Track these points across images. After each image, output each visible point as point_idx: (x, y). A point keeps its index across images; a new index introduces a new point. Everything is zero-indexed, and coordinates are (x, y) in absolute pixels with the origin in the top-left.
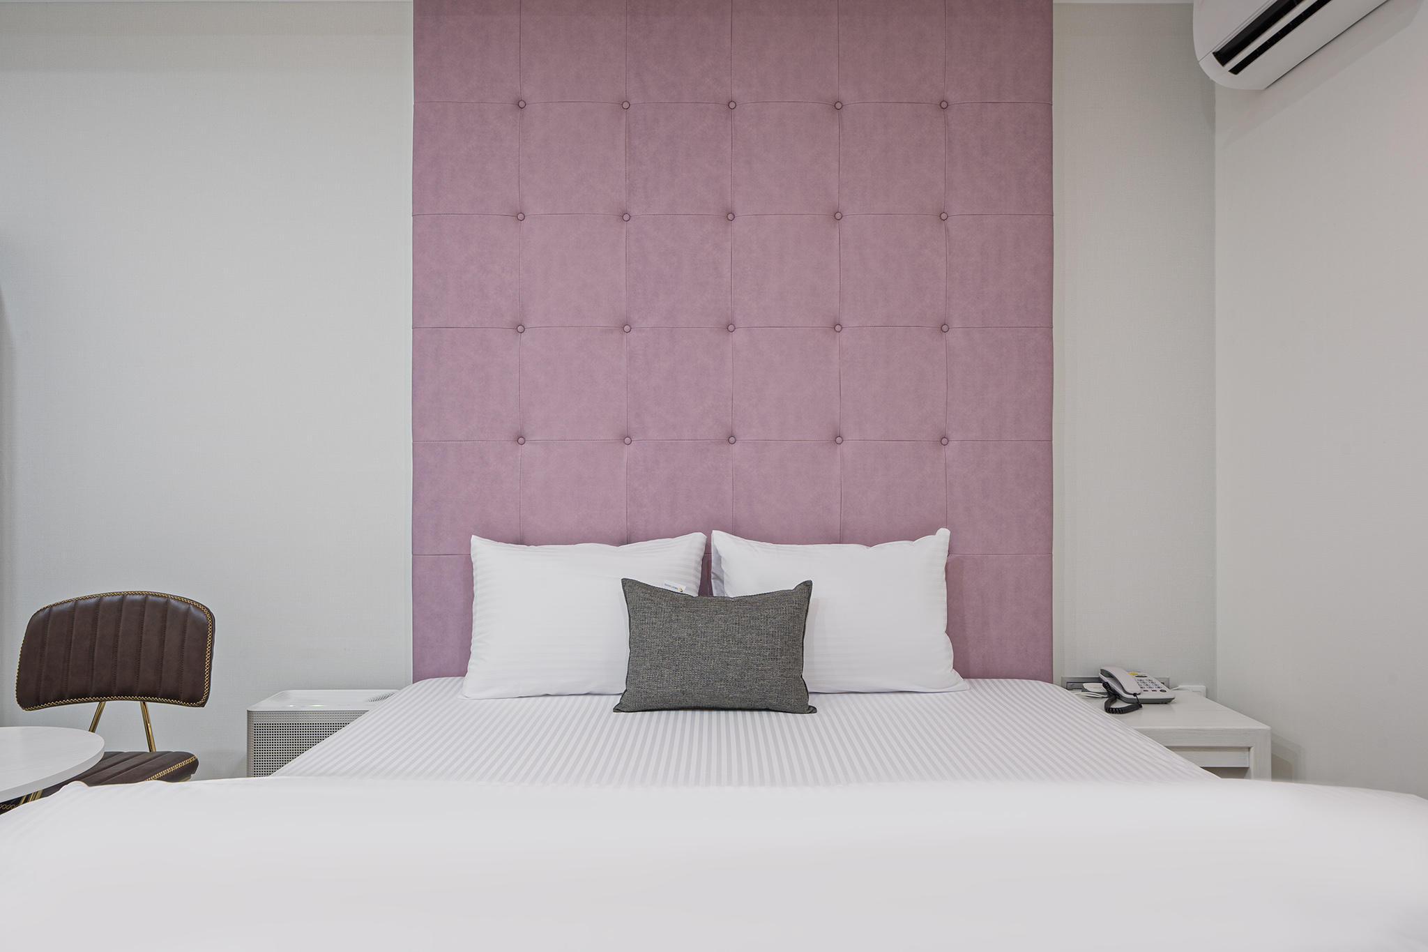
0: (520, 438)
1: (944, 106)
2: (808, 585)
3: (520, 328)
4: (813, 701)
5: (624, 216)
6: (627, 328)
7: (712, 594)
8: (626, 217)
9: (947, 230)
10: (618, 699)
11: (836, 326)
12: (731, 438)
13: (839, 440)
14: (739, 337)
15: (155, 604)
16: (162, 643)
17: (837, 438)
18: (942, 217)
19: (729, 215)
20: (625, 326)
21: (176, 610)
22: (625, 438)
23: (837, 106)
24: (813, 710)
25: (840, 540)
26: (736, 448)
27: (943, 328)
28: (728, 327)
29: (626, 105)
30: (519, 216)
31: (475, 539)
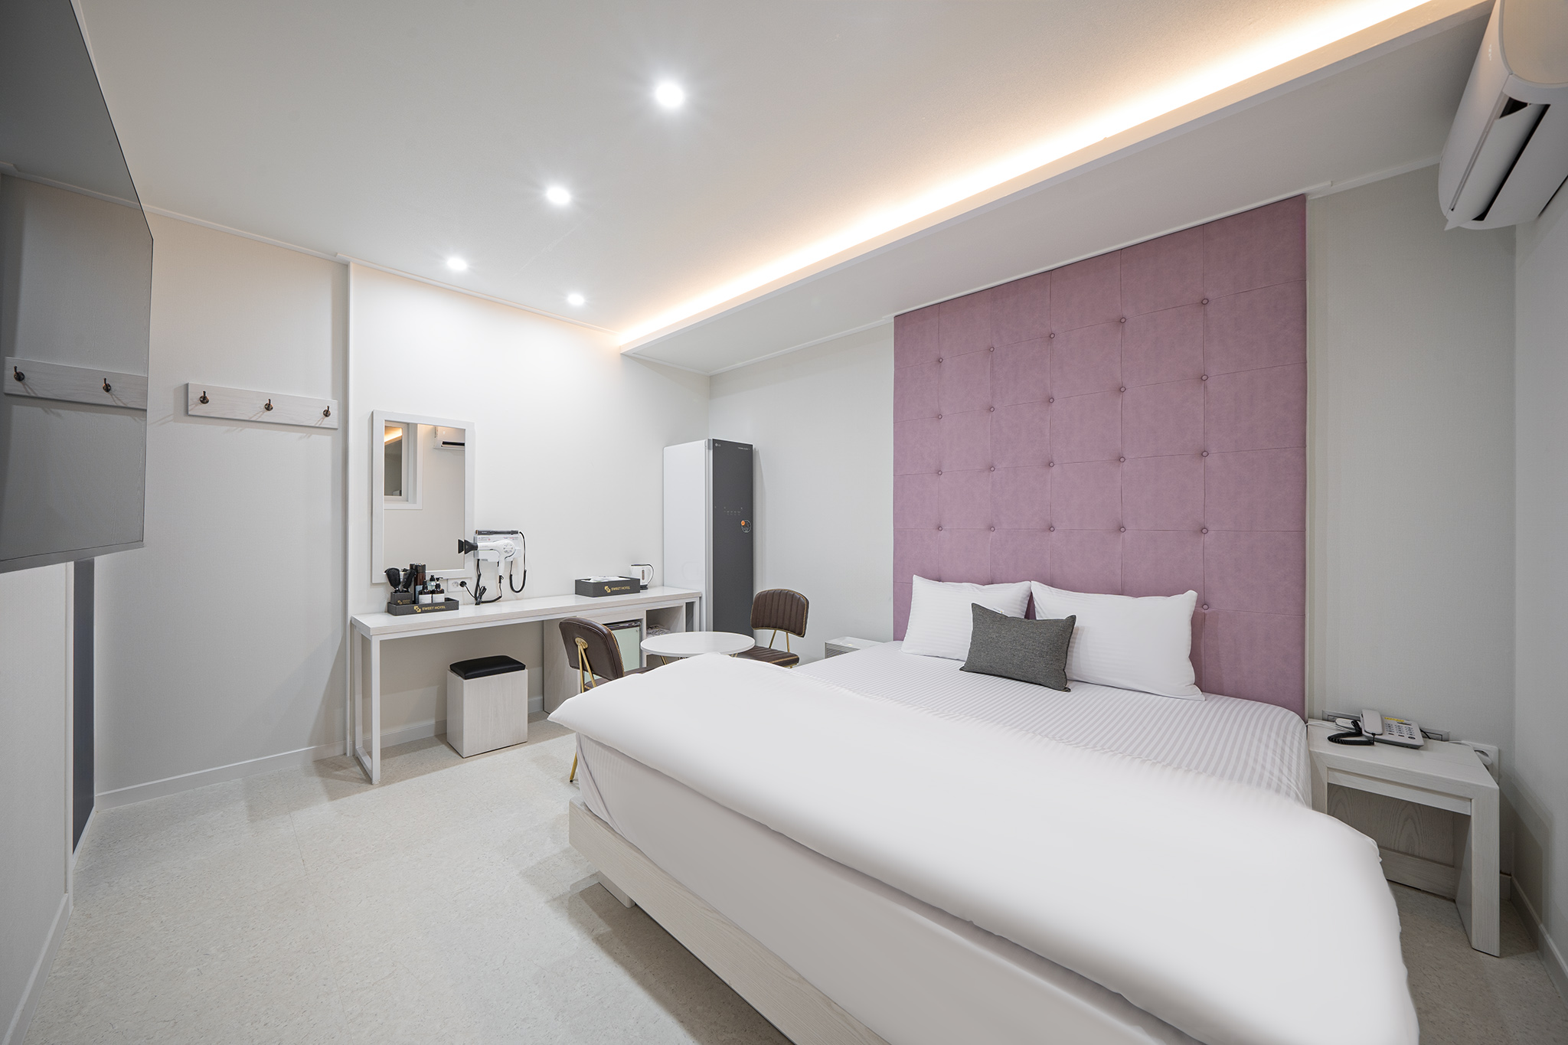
0: (939, 528)
1: (1204, 302)
2: (1073, 618)
3: (940, 473)
4: (1069, 685)
5: (991, 409)
6: (992, 469)
7: (1035, 618)
8: (992, 409)
9: (1205, 387)
10: (963, 664)
11: (1120, 459)
12: (1051, 528)
13: (1122, 529)
14: (1055, 470)
15: (790, 594)
16: (791, 610)
17: (1120, 528)
18: (1202, 378)
19: (1050, 400)
20: (991, 468)
21: (796, 597)
22: (991, 528)
23: (1121, 321)
24: (1069, 690)
25: (1121, 593)
26: (1054, 534)
27: (1203, 454)
28: (1050, 464)
29: (992, 349)
30: (939, 417)
31: (915, 578)
